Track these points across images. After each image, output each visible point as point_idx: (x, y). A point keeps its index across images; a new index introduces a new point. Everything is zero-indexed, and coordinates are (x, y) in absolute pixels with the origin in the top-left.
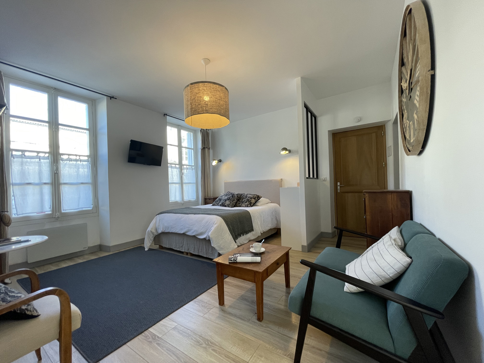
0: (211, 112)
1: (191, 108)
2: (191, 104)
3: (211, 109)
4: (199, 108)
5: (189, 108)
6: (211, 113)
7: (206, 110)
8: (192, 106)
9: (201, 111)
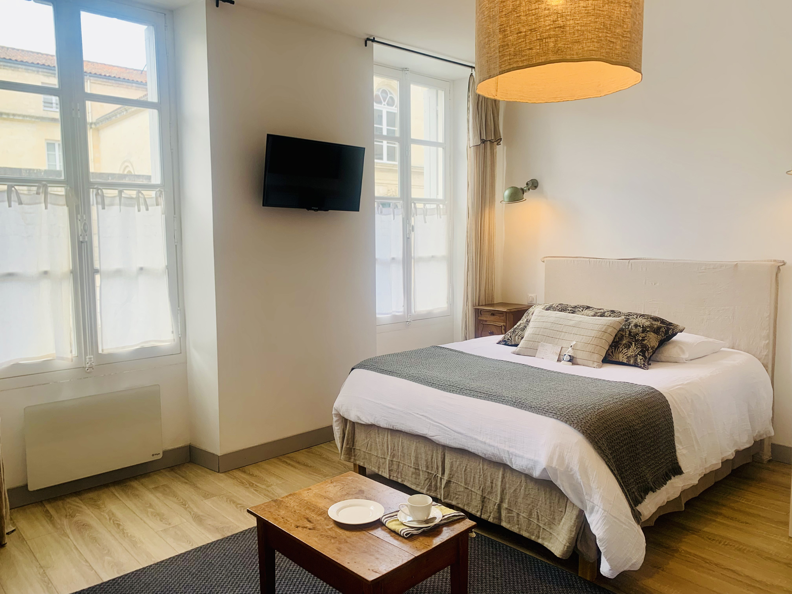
0: (577, 54)
1: (504, 46)
2: (502, 31)
3: (578, 42)
4: (530, 43)
5: (496, 44)
6: (575, 57)
7: (557, 51)
8: (505, 36)
9: (537, 54)
